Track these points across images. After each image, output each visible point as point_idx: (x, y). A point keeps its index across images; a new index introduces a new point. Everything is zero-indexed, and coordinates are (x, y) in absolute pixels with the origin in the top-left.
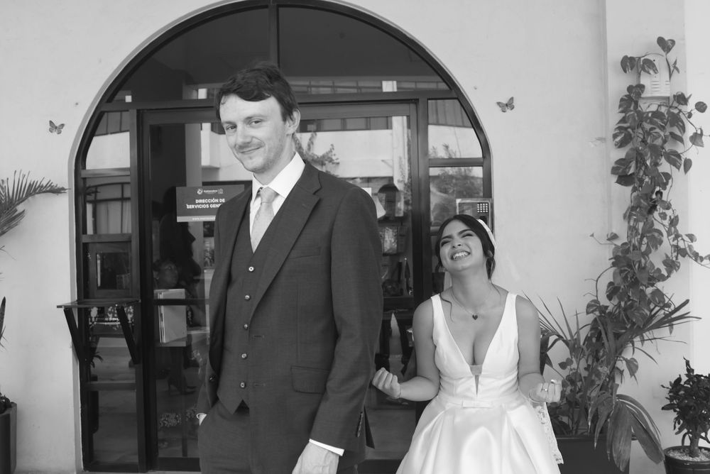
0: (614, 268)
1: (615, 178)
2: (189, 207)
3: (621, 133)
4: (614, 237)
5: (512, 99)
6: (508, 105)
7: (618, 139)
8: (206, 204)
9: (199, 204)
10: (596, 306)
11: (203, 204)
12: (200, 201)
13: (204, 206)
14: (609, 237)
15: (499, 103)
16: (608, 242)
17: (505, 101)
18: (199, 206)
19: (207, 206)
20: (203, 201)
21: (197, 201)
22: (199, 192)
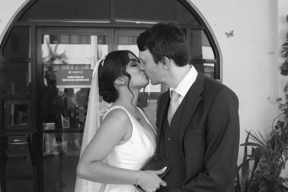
0: (285, 115)
1: (280, 72)
2: (64, 80)
3: (285, 50)
4: (280, 99)
5: (232, 31)
6: (230, 34)
7: (284, 53)
8: (73, 79)
9: (69, 79)
10: (275, 133)
11: (71, 79)
12: (70, 77)
13: (72, 80)
14: (277, 99)
15: (226, 33)
16: (277, 102)
17: (229, 32)
18: (69, 80)
19: (74, 80)
20: (72, 77)
21: (68, 77)
22: (70, 72)
